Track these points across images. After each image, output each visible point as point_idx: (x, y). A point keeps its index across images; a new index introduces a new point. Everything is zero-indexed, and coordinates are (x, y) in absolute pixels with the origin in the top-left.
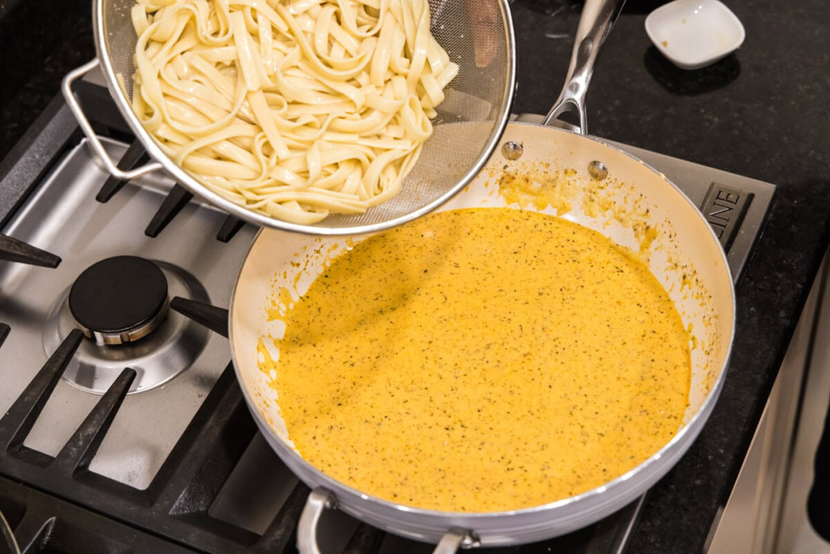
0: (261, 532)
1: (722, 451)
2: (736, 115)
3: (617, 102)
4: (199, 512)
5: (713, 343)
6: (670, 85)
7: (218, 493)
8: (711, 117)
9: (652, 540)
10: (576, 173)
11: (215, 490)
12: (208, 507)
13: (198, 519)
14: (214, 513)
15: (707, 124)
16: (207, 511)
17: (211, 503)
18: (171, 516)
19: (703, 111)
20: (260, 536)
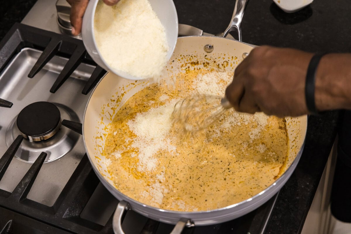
0: (104, 225)
1: (308, 184)
2: (311, 33)
3: (258, 28)
4: (76, 216)
5: (298, 134)
6: (282, 20)
7: (85, 207)
8: (300, 34)
9: (278, 224)
10: (237, 58)
11: (83, 206)
12: (80, 214)
13: (77, 220)
14: (83, 216)
15: (298, 37)
16: (80, 216)
17: (81, 212)
18: (64, 218)
19: (296, 31)
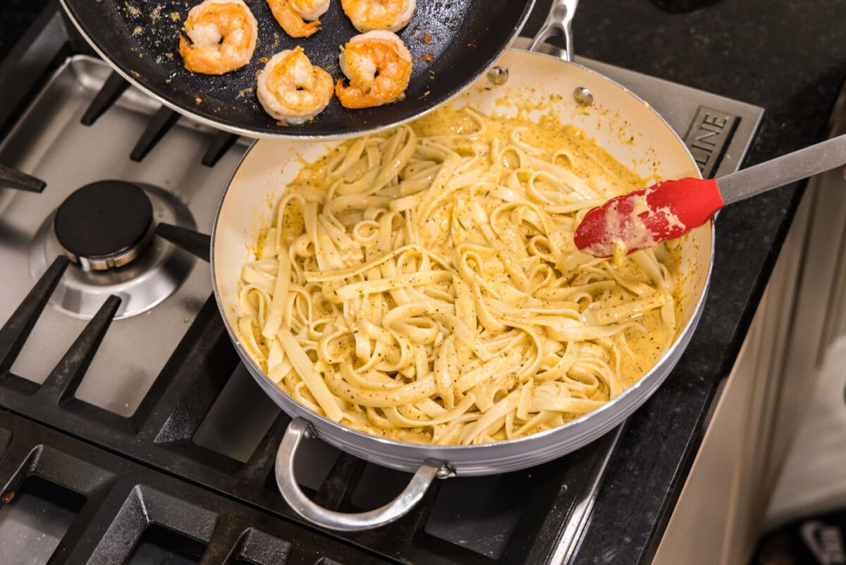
0: (245, 460)
2: (726, 35)
3: (607, 21)
4: (183, 440)
7: (203, 419)
8: (701, 37)
10: (561, 98)
11: (200, 417)
12: (193, 435)
13: (183, 447)
14: (199, 440)
15: (697, 45)
16: (191, 438)
17: (195, 431)
18: (156, 444)
19: (693, 30)
20: (244, 464)
